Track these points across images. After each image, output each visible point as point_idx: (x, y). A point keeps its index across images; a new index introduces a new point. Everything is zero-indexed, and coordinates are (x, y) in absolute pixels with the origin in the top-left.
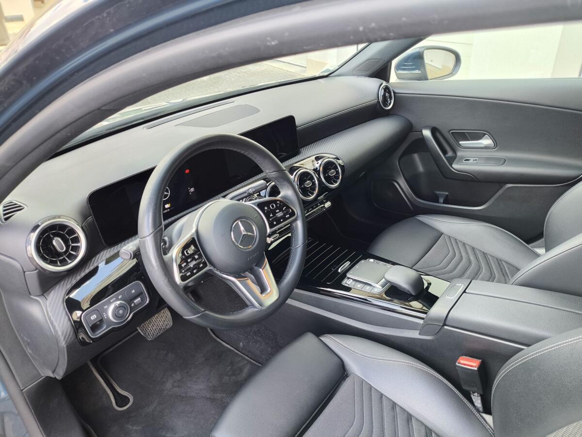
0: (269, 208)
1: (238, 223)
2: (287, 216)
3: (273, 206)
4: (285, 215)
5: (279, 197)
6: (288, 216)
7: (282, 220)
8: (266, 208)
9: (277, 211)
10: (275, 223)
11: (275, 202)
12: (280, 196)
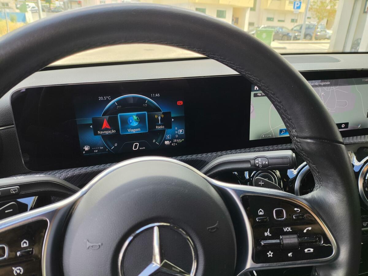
0: (268, 213)
1: (152, 228)
2: (306, 250)
3: (279, 214)
4: (303, 245)
5: (302, 200)
6: (312, 250)
7: (290, 255)
8: (261, 213)
9: (285, 230)
10: (270, 254)
11: (289, 205)
12: (309, 196)
